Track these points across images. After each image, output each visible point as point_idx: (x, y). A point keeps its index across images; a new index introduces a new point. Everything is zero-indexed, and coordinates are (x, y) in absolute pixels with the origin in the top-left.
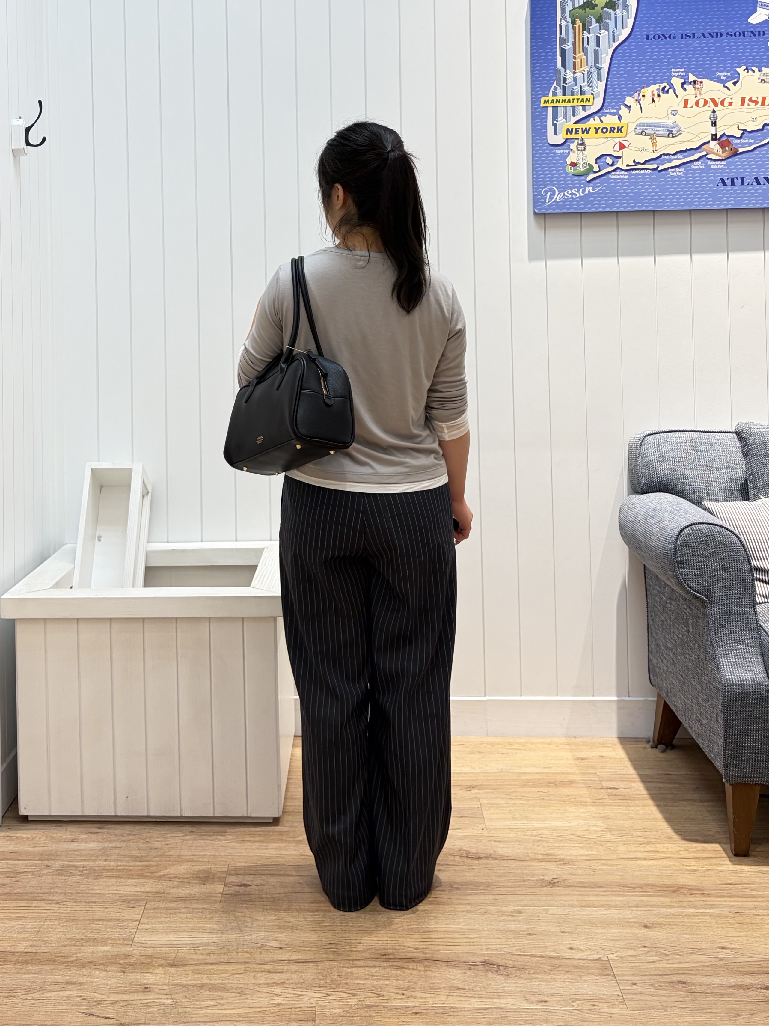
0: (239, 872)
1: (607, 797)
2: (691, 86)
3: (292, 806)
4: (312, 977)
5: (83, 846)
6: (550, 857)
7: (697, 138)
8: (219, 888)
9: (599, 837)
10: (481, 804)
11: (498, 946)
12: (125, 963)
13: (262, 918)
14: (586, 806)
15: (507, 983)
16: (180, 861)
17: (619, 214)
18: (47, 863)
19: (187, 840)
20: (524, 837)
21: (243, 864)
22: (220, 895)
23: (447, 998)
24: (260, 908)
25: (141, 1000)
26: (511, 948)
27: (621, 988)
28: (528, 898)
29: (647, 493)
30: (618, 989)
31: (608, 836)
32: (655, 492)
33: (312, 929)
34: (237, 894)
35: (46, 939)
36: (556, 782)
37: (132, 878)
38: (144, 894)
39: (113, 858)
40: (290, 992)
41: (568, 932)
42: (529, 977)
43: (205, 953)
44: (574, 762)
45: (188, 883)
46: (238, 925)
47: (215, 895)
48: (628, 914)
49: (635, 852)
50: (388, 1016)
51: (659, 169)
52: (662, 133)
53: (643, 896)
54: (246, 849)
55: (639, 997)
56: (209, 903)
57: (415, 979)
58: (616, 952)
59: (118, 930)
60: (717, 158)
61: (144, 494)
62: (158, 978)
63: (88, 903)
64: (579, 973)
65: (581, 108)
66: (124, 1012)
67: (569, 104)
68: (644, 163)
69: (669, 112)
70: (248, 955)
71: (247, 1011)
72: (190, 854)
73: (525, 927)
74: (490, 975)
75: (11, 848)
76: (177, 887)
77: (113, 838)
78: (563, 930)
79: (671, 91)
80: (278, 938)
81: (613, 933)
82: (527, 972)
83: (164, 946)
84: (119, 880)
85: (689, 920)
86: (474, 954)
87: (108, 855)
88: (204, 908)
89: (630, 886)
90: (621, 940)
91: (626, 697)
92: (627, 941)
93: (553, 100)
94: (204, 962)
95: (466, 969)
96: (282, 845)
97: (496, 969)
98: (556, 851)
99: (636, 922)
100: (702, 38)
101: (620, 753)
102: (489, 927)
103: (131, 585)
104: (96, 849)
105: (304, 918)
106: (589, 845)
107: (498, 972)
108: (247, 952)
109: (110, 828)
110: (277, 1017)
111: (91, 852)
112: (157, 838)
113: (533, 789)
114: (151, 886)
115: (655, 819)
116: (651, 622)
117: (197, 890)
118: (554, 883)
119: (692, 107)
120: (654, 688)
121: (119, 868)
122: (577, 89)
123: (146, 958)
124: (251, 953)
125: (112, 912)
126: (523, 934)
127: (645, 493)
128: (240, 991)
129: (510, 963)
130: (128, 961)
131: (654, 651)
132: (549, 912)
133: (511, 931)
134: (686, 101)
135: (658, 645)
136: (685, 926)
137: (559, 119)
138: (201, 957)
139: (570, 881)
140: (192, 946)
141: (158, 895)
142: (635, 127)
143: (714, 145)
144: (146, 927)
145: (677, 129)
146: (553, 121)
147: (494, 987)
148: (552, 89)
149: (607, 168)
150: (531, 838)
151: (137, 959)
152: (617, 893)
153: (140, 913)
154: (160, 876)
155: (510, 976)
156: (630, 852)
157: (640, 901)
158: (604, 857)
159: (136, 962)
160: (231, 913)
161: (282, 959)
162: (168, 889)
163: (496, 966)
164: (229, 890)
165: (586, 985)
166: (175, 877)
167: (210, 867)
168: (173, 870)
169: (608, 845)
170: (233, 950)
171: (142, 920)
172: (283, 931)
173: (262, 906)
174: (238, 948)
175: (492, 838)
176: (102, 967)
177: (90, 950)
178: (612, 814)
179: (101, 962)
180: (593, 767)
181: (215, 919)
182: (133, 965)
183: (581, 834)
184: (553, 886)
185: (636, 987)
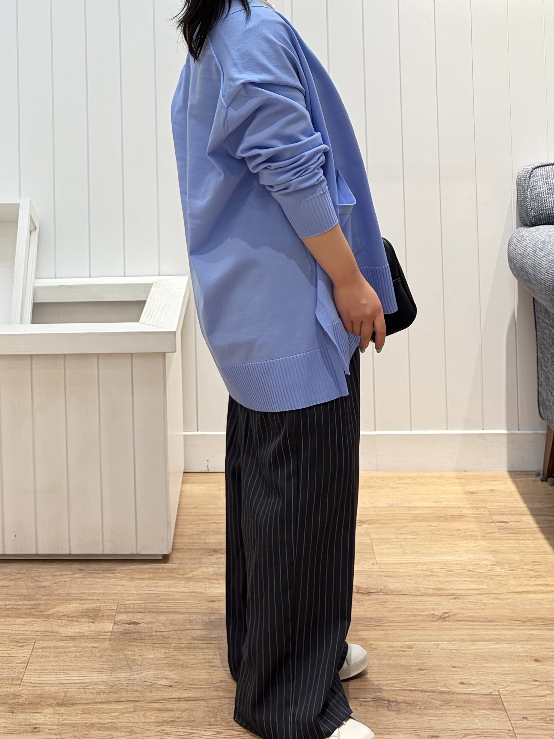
0: (128, 610)
1: (497, 530)
3: (181, 543)
4: (202, 715)
6: (440, 592)
8: (109, 626)
9: (490, 571)
10: (371, 540)
11: (388, 682)
12: (14, 703)
14: (477, 539)
15: (398, 719)
16: (69, 600)
19: (76, 578)
20: (414, 572)
21: (133, 602)
22: (110, 634)
24: (150, 646)
26: (402, 684)
27: (512, 722)
28: (420, 632)
29: (536, 225)
30: (509, 723)
31: (498, 570)
32: (544, 224)
33: (202, 666)
34: (126, 633)
36: (446, 515)
37: (21, 618)
38: (33, 633)
40: (180, 730)
41: (459, 667)
42: (420, 712)
43: (95, 692)
44: (464, 496)
45: (78, 621)
46: (128, 664)
47: (104, 634)
48: (519, 648)
49: (525, 585)
53: (533, 630)
54: (135, 586)
55: (530, 731)
56: (98, 642)
58: (507, 686)
59: (7, 670)
61: (32, 229)
62: (47, 718)
64: (470, 708)
70: (138, 694)
72: (80, 592)
73: (416, 662)
74: (382, 711)
76: (65, 626)
78: (454, 665)
80: (168, 677)
81: (504, 667)
82: (418, 707)
83: (53, 685)
84: (7, 619)
88: (93, 647)
89: (520, 619)
90: (512, 674)
91: (515, 430)
92: (518, 675)
94: (94, 701)
95: (357, 705)
96: (172, 582)
97: (386, 705)
98: (446, 586)
99: (527, 656)
101: (510, 486)
102: (380, 662)
103: (19, 322)
105: (194, 656)
106: (479, 580)
107: (389, 708)
112: (46, 576)
113: (423, 524)
114: (40, 626)
115: (545, 553)
116: (540, 355)
117: (86, 629)
118: (444, 618)
120: (544, 421)
121: (7, 607)
123: (35, 698)
124: (141, 692)
126: (414, 670)
127: (534, 226)
128: (129, 730)
129: (401, 698)
130: (17, 700)
131: (544, 383)
132: (439, 647)
133: (402, 666)
135: (547, 378)
138: (90, 696)
139: (461, 615)
140: (80, 685)
141: (46, 634)
144: (35, 666)
147: (386, 723)
150: (422, 572)
151: (26, 699)
152: (508, 627)
153: (28, 652)
154: (49, 615)
155: (401, 711)
156: (520, 585)
157: (531, 634)
158: (494, 591)
159: (24, 702)
160: (121, 651)
161: (171, 697)
162: (57, 627)
163: (386, 702)
164: (119, 629)
165: (477, 720)
166: (64, 615)
167: (99, 605)
168: (62, 609)
169: (499, 579)
170: (122, 689)
171: (31, 660)
172: (173, 669)
173: (152, 644)
174: (128, 687)
175: (382, 573)
178: (503, 548)
180: (483, 501)
181: (105, 657)
182: (22, 705)
183: (471, 568)
184: (443, 621)
185: (526, 721)
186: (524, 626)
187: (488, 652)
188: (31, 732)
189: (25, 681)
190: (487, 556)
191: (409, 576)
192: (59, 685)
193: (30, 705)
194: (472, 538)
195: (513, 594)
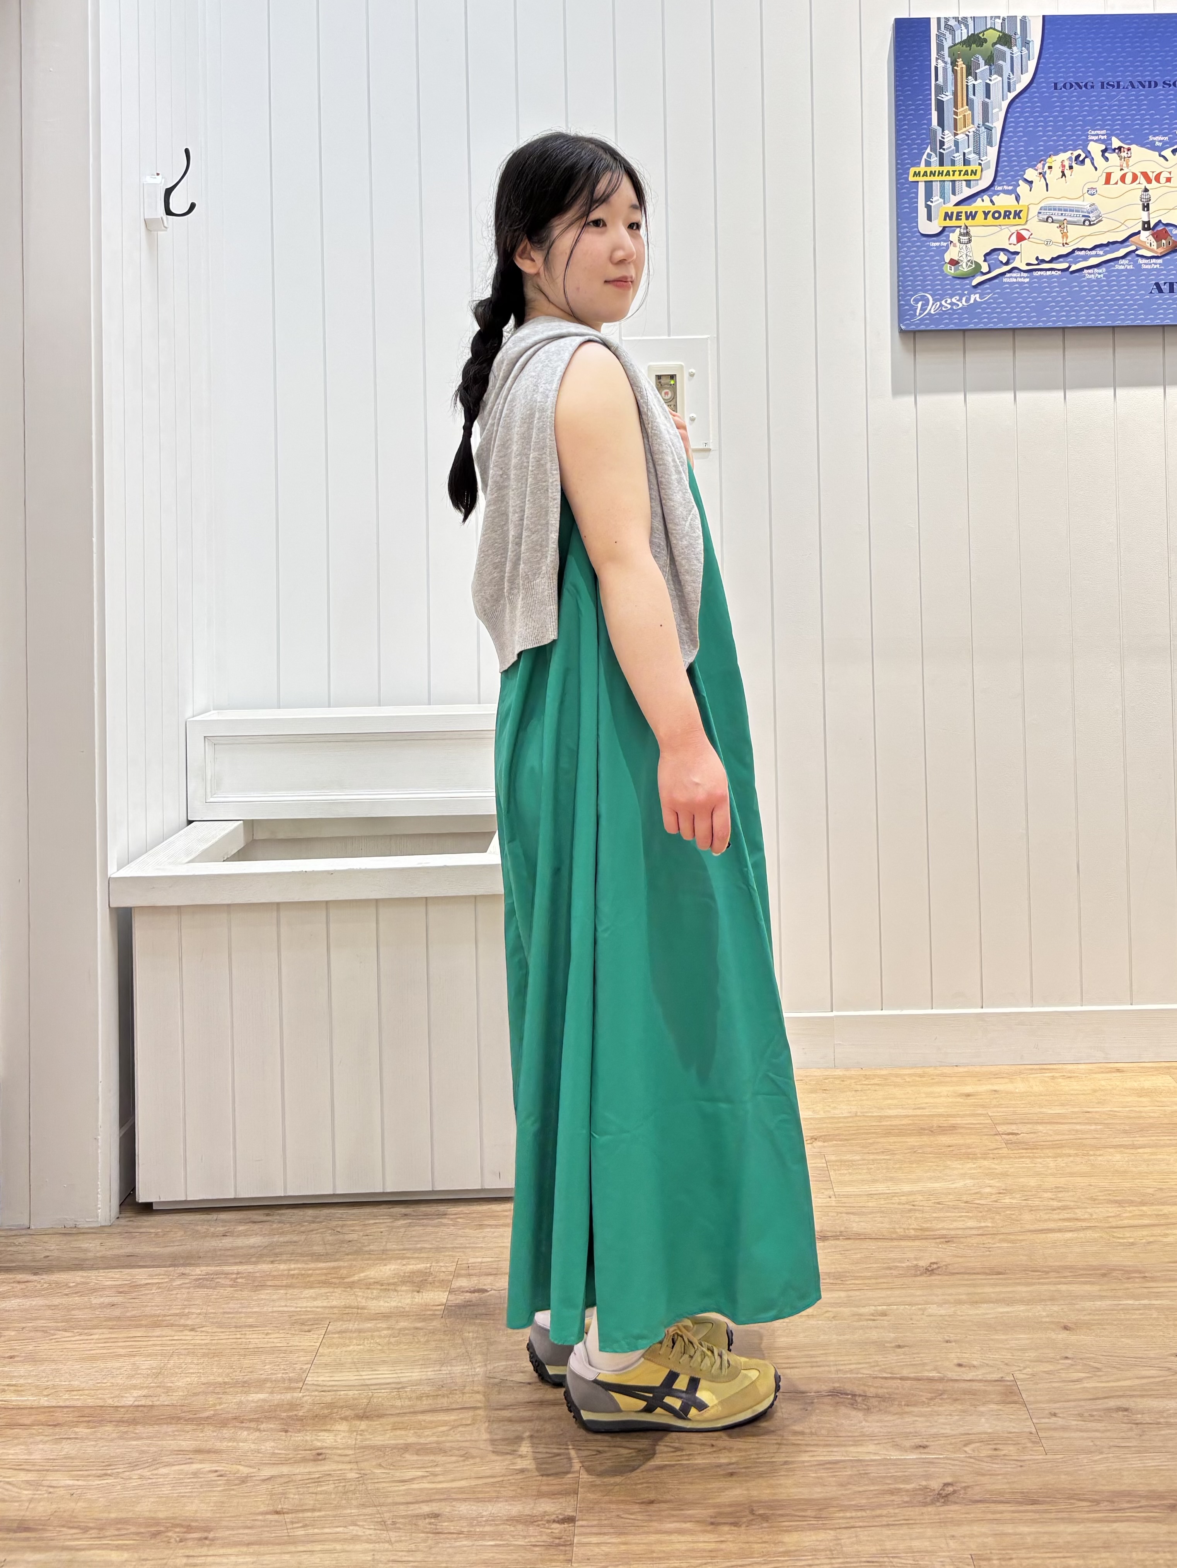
0: (471, 1272)
1: (1004, 1146)
2: (1115, 155)
5: (240, 1242)
6: (927, 1233)
7: (1123, 227)
8: (441, 1296)
9: (996, 1201)
10: (825, 1161)
11: (853, 1367)
12: (290, 1417)
13: (504, 1339)
14: (976, 1159)
15: (866, 1421)
16: (385, 1259)
17: (1017, 332)
18: (181, 1270)
19: (399, 1227)
20: (889, 1206)
21: (479, 1260)
22: (443, 1307)
23: (778, 1449)
25: (310, 1473)
26: (873, 1369)
27: (1035, 1421)
28: (897, 1292)
30: (1030, 1423)
31: (1010, 1200)
34: (467, 1305)
35: (169, 1385)
36: (932, 1127)
37: (311, 1288)
38: (327, 1311)
39: (284, 1257)
40: (540, 1450)
41: (956, 1341)
42: (899, 1410)
43: (414, 1395)
44: (956, 1100)
45: (396, 1290)
46: (467, 1352)
47: (434, 1308)
48: (1040, 1311)
49: (1046, 1221)
50: (691, 1480)
51: (1071, 270)
52: (1075, 219)
53: (1060, 1284)
54: (485, 1236)
55: (1062, 1434)
56: (424, 1320)
58: (1025, 1368)
59: (282, 1367)
60: (1150, 254)
62: (338, 1438)
63: (240, 1327)
64: (972, 1401)
65: (964, 183)
66: (283, 1494)
67: (948, 178)
68: (1051, 261)
69: (1085, 190)
70: (478, 1397)
71: (474, 1482)
72: (402, 1247)
73: (892, 1335)
74: (843, 1410)
75: (129, 1250)
76: (377, 1298)
77: (287, 1227)
78: (948, 1338)
79: (1087, 161)
80: (526, 1369)
81: (1018, 1339)
82: (897, 1403)
83: (352, 1388)
84: (290, 1291)
85: (1128, 1316)
86: (818, 1380)
87: (276, 1255)
88: (417, 1328)
90: (1031, 1349)
91: (1027, 1007)
92: (1041, 1351)
93: (926, 172)
94: (412, 1410)
95: (806, 1403)
97: (850, 1401)
98: (934, 1224)
99: (1052, 1322)
100: (1130, 88)
102: (840, 1338)
104: (259, 1247)
106: (981, 1214)
107: (853, 1405)
108: (478, 1392)
109: (283, 1214)
110: (519, 1491)
111: (252, 1251)
112: (352, 1225)
113: (899, 1139)
114: (338, 1299)
117: (408, 1301)
118: (932, 1270)
119: (1116, 183)
121: (292, 1272)
122: (958, 157)
123: (322, 1408)
124: (484, 1394)
125: (275, 1340)
126: (890, 1347)
128: (464, 1452)
129: (871, 1391)
130: (296, 1413)
132: (925, 1313)
133: (873, 1343)
134: (1109, 176)
136: (1122, 1325)
137: (934, 199)
138: (407, 1403)
139: (956, 1266)
140: (393, 1386)
141: (348, 1310)
142: (1038, 210)
143: (1145, 236)
144: (328, 1360)
145: (1095, 213)
146: (926, 201)
147: (848, 1428)
148: (925, 156)
149: (1000, 267)
150: (901, 1207)
151: (309, 1411)
152: (1023, 1281)
153: (318, 1339)
154: (353, 1282)
155: (872, 1410)
156: (1039, 1221)
157: (1057, 1291)
158: (1003, 1230)
159: (306, 1414)
160: (458, 1333)
161: (530, 1400)
162: (364, 1301)
163: (849, 1396)
164: (456, 1299)
165: (983, 1420)
166: (375, 1283)
167: (428, 1265)
168: (373, 1273)
169: (1008, 1212)
170: (456, 1390)
171: (321, 1350)
174: (465, 1386)
175: (843, 1210)
176: (253, 1425)
177: (237, 1399)
178: (1012, 1170)
179: (251, 1417)
180: (983, 1106)
181: (433, 1343)
182: (302, 1420)
183: (969, 1198)
184: (931, 1275)
185: (1054, 1419)
186: (1047, 1278)
187: (996, 1318)
188: (315, 1460)
190: (991, 1182)
191: (882, 1212)
192: (360, 1388)
193: (314, 1419)
194: (970, 1156)
195: (1029, 1234)
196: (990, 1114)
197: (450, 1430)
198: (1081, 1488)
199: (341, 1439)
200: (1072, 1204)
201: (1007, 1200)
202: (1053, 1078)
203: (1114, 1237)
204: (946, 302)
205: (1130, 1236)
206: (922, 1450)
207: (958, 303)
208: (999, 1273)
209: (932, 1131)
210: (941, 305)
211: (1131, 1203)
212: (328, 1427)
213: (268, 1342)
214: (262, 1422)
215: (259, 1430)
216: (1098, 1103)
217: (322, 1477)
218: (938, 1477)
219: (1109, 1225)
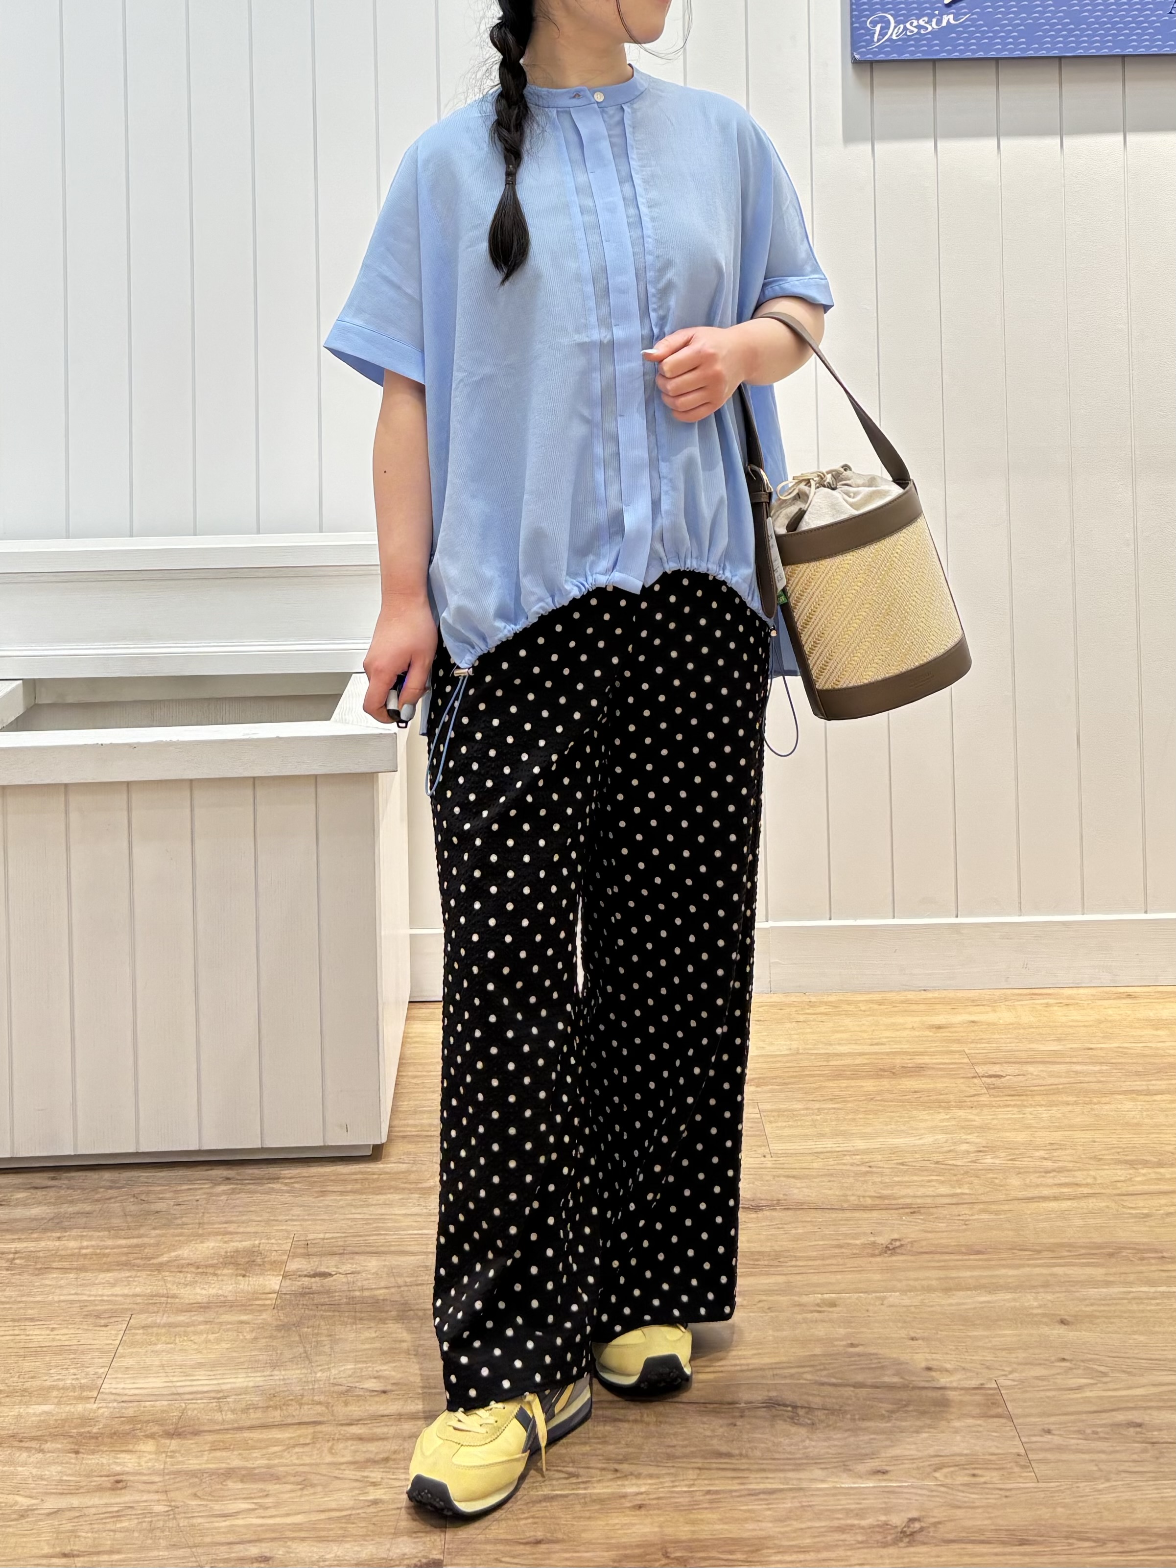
0: (311, 1250)
1: (984, 1091)
3: (405, 1125)
5: (19, 1212)
6: (886, 1202)
8: (274, 1282)
9: (974, 1162)
10: (760, 1112)
11: (793, 1371)
12: (82, 1434)
13: (352, 1336)
14: (949, 1107)
15: (811, 1440)
16: (201, 1235)
17: (1000, 62)
19: (218, 1195)
20: (839, 1167)
21: (322, 1236)
22: (275, 1296)
24: (348, 1317)
25: (104, 1506)
26: (819, 1373)
27: (1023, 1439)
28: (850, 1276)
30: (1018, 1442)
34: (305, 1293)
36: (894, 1067)
37: (108, 1271)
38: (128, 1300)
39: (74, 1232)
41: (923, 1339)
42: (852, 1425)
43: (238, 1407)
44: (925, 1033)
45: (215, 1274)
46: (305, 1352)
47: (264, 1296)
48: (1029, 1300)
49: (1038, 1186)
50: (587, 1514)
53: (1054, 1266)
54: (328, 1206)
55: (1058, 1456)
56: (252, 1312)
57: (639, 1441)
58: (1011, 1372)
59: (72, 1371)
62: (143, 1461)
63: (18, 1321)
64: (943, 1414)
66: (72, 1531)
70: (319, 1409)
71: (314, 1517)
72: (223, 1219)
73: (842, 1331)
74: (781, 1425)
76: (193, 1283)
77: (76, 1195)
78: (913, 1335)
80: (380, 1373)
81: (1004, 1336)
82: (849, 1416)
83: (159, 1398)
84: (82, 1275)
85: (1141, 1307)
86: (749, 1387)
88: (241, 1322)
89: (1032, 1248)
90: (1019, 1348)
92: (1030, 1351)
94: (236, 1425)
95: (734, 1417)
96: (397, 1197)
97: (790, 1414)
98: (896, 1191)
99: (1044, 1315)
101: (1004, 1015)
102: (776, 1334)
104: (42, 1218)
106: (955, 1178)
107: (794, 1420)
108: (320, 1403)
109: (72, 1178)
110: (371, 1527)
111: (33, 1224)
112: (161, 1191)
113: (852, 1083)
114: (142, 1284)
117: (230, 1288)
118: (894, 1249)
121: (84, 1251)
123: (123, 1423)
124: (327, 1405)
125: (63, 1337)
126: (840, 1346)
128: (300, 1479)
129: (816, 1401)
130: (89, 1429)
132: (885, 1302)
136: (1134, 1318)
139: (924, 1243)
140: (213, 1395)
141: (154, 1300)
144: (130, 1362)
147: (788, 1449)
150: (852, 1167)
151: (105, 1426)
152: (1009, 1262)
154: (161, 1265)
155: (817, 1426)
156: (1030, 1186)
157: (1051, 1275)
158: (983, 1198)
159: (102, 1431)
160: (294, 1329)
161: (386, 1413)
162: (175, 1287)
163: (789, 1409)
164: (291, 1286)
165: (958, 1438)
166: (189, 1264)
167: (257, 1242)
168: (185, 1252)
169: (991, 1175)
170: (292, 1400)
171: (120, 1350)
172: (389, 1359)
173: (353, 1314)
174: (302, 1396)
175: (781, 1172)
176: (34, 1444)
177: (15, 1411)
178: (995, 1122)
179: (33, 1434)
180: (958, 1041)
181: (264, 1340)
182: (97, 1438)
183: (940, 1158)
184: (892, 1255)
185: (1050, 1437)
186: (1039, 1259)
187: (975, 1308)
188: (113, 1489)
189: (107, 1391)
190: (969, 1137)
191: (832, 1175)
192: (170, 1398)
193: (112, 1438)
194: (941, 1104)
195: (1016, 1202)
196: (967, 1051)
197: (284, 1451)
198: (1083, 1524)
199: (146, 1462)
200: (1071, 1165)
201: (989, 1160)
202: (1048, 1005)
203: (1124, 1207)
204: (911, 24)
205: (1143, 1205)
206: (880, 1477)
207: (927, 25)
208: (979, 1252)
209: (894, 1073)
210: (905, 29)
211: (1145, 1163)
212: (130, 1447)
213: (54, 1340)
214: (46, 1441)
215: (41, 1451)
216: (1103, 1037)
217: (122, 1511)
218: (902, 1511)
219: (1119, 1192)
